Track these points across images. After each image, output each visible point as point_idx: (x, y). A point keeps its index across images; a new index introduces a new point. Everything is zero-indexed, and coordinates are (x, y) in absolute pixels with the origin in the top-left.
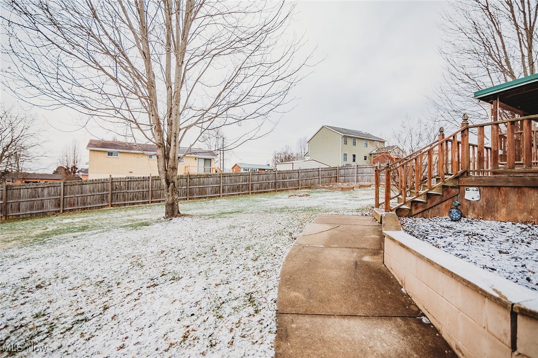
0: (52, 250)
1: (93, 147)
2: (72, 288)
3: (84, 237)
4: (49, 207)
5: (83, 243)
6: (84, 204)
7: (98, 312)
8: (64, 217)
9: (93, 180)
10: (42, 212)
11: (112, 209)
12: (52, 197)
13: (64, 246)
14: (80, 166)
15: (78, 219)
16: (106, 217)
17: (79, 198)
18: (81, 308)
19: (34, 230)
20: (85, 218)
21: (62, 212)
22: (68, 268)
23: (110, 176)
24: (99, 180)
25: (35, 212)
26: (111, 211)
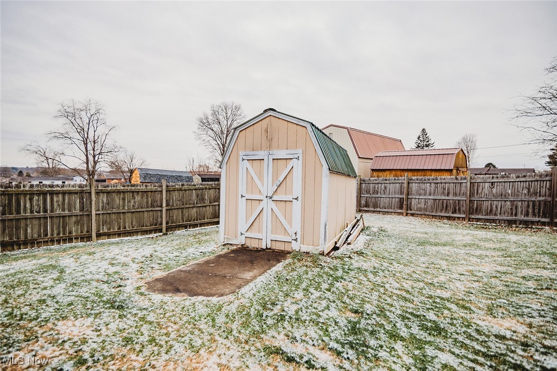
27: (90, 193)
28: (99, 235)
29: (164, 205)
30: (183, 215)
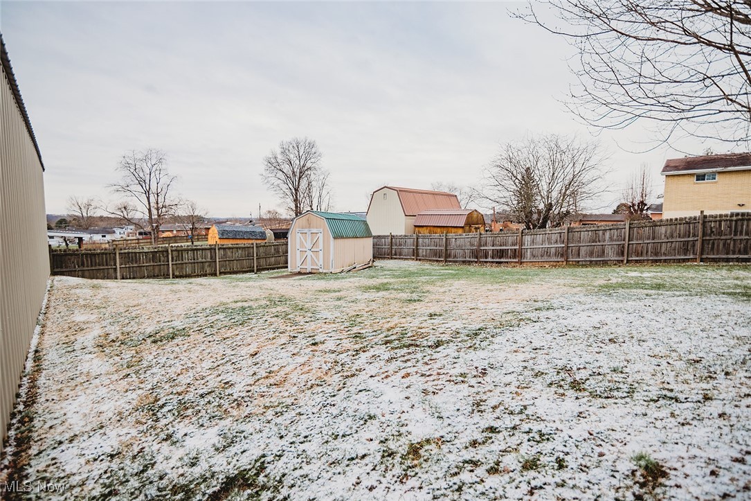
0: (621, 305)
1: (671, 171)
2: (653, 355)
3: (661, 297)
4: (611, 255)
5: (659, 304)
6: (656, 254)
7: (695, 398)
8: (629, 268)
9: (671, 220)
10: (602, 261)
11: (702, 266)
12: (614, 243)
13: (634, 303)
14: (650, 201)
15: (649, 274)
16: (693, 276)
17: (650, 246)
18: (668, 383)
19: (595, 279)
20: (659, 274)
21: (625, 262)
22: (645, 331)
23: (702, 212)
24: (681, 219)
25: (595, 259)
26: (701, 268)
27: (215, 249)
28: (220, 273)
29: (255, 255)
30: (266, 261)
